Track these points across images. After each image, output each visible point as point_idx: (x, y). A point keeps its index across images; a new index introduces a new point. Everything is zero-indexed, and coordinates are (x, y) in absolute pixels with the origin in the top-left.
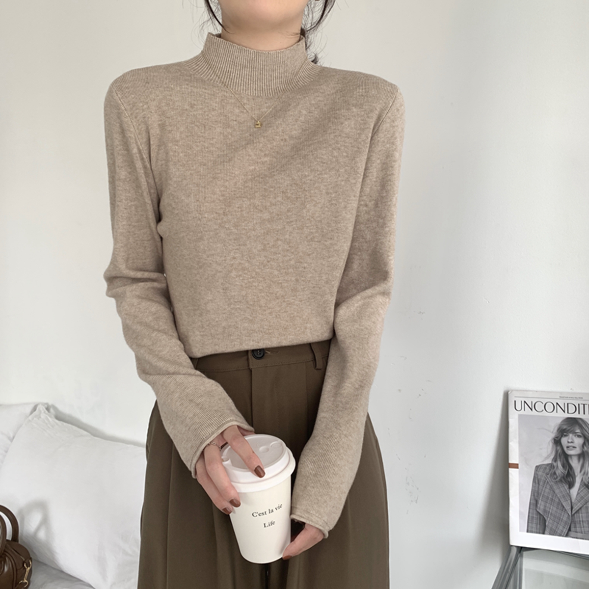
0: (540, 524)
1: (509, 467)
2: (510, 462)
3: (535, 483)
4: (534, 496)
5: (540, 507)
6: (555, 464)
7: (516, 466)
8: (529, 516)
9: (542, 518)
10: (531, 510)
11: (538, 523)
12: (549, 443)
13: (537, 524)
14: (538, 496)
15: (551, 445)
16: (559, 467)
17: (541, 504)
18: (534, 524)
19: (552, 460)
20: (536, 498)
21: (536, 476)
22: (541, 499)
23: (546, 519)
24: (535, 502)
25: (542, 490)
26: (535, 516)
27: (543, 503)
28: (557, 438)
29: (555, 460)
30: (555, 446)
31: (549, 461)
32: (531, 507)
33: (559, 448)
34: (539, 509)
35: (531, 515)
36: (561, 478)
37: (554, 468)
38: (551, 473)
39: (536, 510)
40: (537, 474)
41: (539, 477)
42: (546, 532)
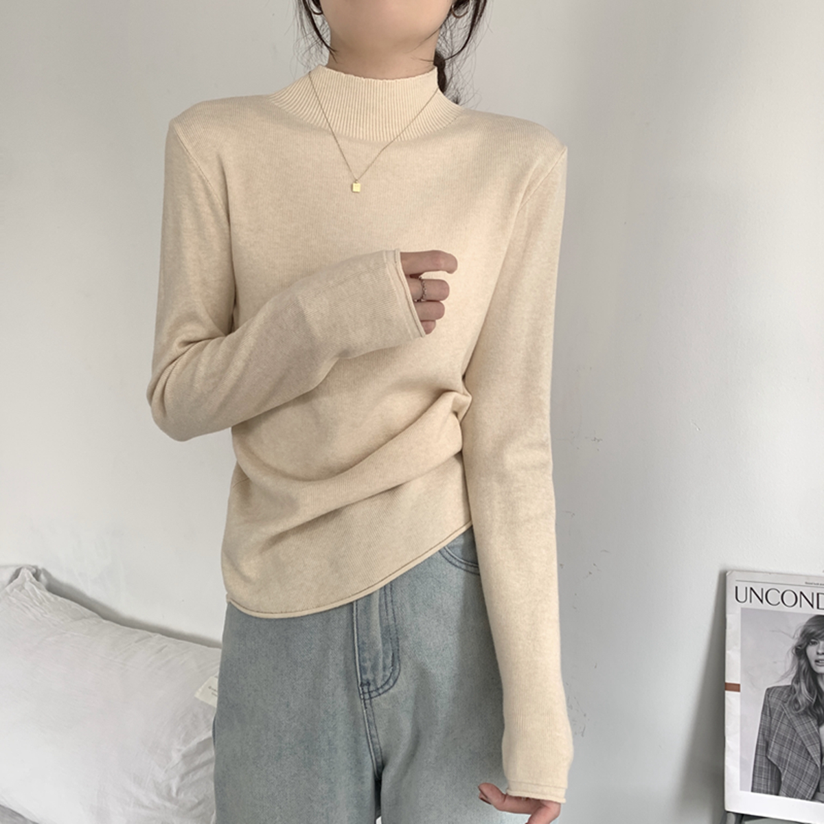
0: (771, 779)
1: (726, 689)
2: (727, 681)
3: (766, 714)
4: (763, 735)
5: (772, 753)
6: (796, 687)
7: (736, 688)
8: (755, 766)
9: (775, 770)
10: (758, 757)
11: (770, 778)
12: (788, 653)
13: (768, 779)
14: (769, 736)
15: (791, 656)
16: (803, 692)
17: (773, 748)
18: (763, 779)
19: (793, 681)
20: (768, 739)
21: (768, 705)
22: (774, 740)
23: (782, 771)
24: (765, 745)
25: (776, 726)
26: (764, 767)
27: (777, 747)
28: (800, 646)
29: (797, 680)
30: (796, 659)
31: (787, 682)
32: (759, 753)
33: (803, 662)
34: (771, 756)
35: (758, 765)
36: (806, 709)
37: (795, 692)
38: (790, 701)
39: (766, 757)
40: (769, 702)
41: (772, 707)
42: (781, 792)
